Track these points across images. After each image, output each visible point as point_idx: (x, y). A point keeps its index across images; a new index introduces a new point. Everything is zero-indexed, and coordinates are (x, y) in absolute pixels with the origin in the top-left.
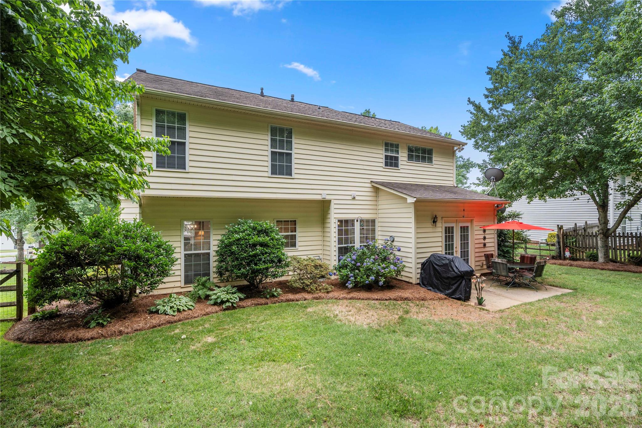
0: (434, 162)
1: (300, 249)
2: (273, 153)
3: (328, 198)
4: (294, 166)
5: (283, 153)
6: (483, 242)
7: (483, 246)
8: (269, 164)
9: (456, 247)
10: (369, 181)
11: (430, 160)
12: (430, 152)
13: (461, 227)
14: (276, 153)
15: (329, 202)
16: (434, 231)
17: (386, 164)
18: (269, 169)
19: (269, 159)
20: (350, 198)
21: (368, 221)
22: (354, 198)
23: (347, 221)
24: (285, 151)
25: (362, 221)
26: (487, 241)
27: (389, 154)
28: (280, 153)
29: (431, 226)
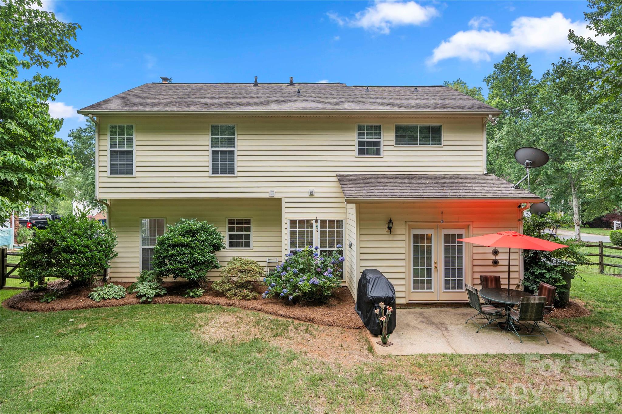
0: (443, 143)
1: (255, 249)
2: (213, 152)
3: (277, 196)
4: (236, 164)
5: (225, 151)
6: (494, 257)
7: (491, 264)
8: (210, 164)
9: (436, 263)
10: (334, 174)
11: (437, 140)
12: (437, 130)
13: (447, 236)
14: (217, 152)
15: (279, 200)
16: (391, 239)
17: (361, 152)
18: (210, 169)
19: (210, 158)
20: (307, 195)
21: (331, 222)
22: (312, 195)
23: (301, 222)
24: (227, 149)
25: (323, 222)
26: (498, 257)
27: (365, 139)
28: (221, 152)
29: (387, 233)
